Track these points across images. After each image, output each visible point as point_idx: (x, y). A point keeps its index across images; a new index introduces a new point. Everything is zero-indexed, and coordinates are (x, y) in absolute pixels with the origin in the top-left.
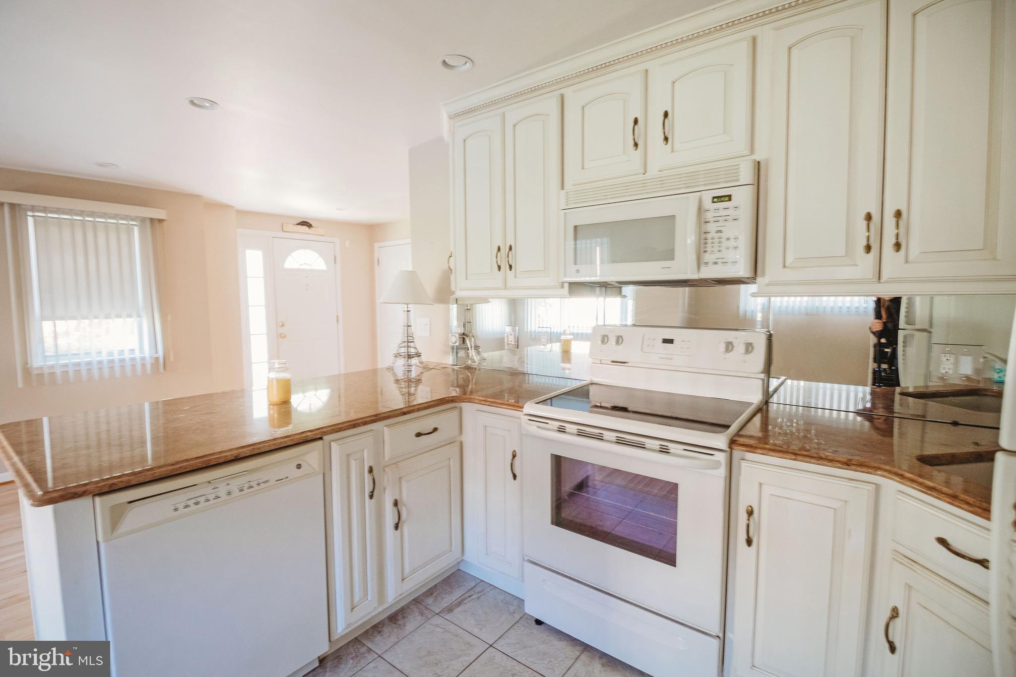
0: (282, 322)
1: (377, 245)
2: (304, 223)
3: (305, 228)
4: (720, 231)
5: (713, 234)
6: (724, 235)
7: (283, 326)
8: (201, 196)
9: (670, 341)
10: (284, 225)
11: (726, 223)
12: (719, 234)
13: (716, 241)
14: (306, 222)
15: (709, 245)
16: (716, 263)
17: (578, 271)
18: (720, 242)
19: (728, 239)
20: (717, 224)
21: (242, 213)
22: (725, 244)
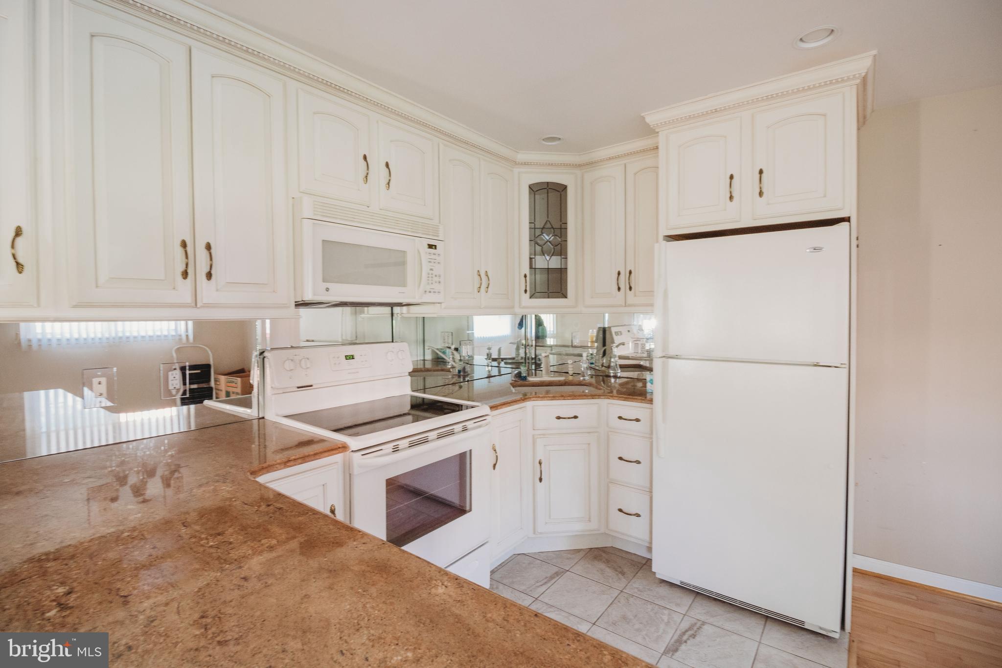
4: (432, 270)
6: (434, 272)
9: (352, 357)
11: (435, 265)
13: (430, 276)
16: (430, 292)
17: (327, 290)
19: (436, 276)
20: (430, 264)
22: (434, 279)
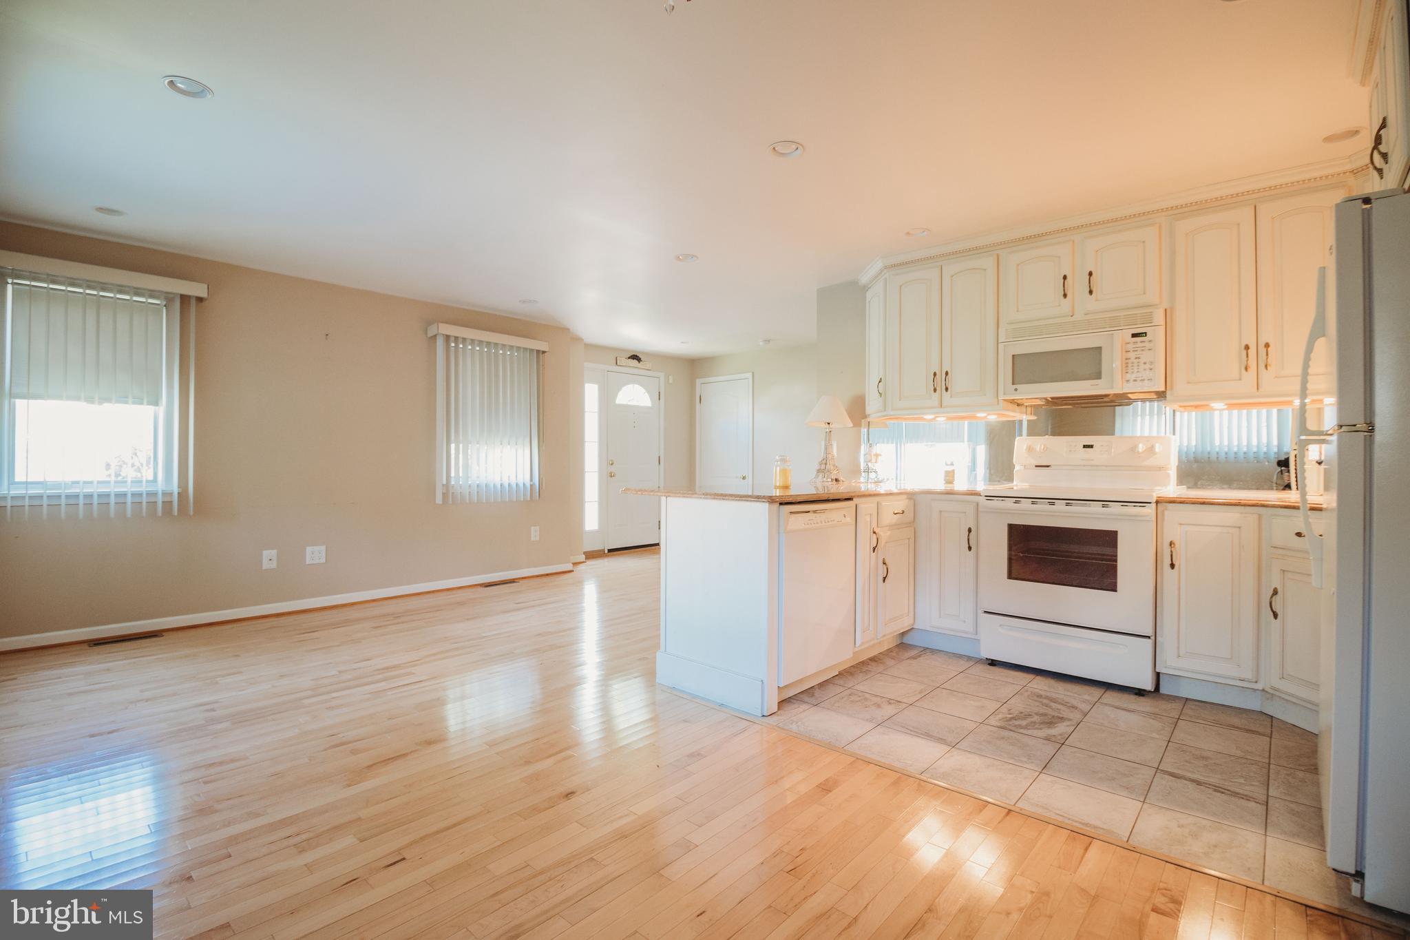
0: (612, 461)
1: (698, 381)
2: (635, 357)
3: (635, 361)
4: (1139, 358)
5: (1133, 360)
6: (1142, 360)
7: (612, 464)
8: (568, 329)
9: (1090, 446)
10: (618, 358)
11: (1143, 352)
12: (1138, 360)
13: (1136, 364)
14: (636, 356)
15: (1129, 368)
16: (1135, 381)
17: (1016, 390)
18: (1138, 366)
19: (1145, 363)
20: (1136, 353)
21: (589, 346)
22: (1143, 366)
